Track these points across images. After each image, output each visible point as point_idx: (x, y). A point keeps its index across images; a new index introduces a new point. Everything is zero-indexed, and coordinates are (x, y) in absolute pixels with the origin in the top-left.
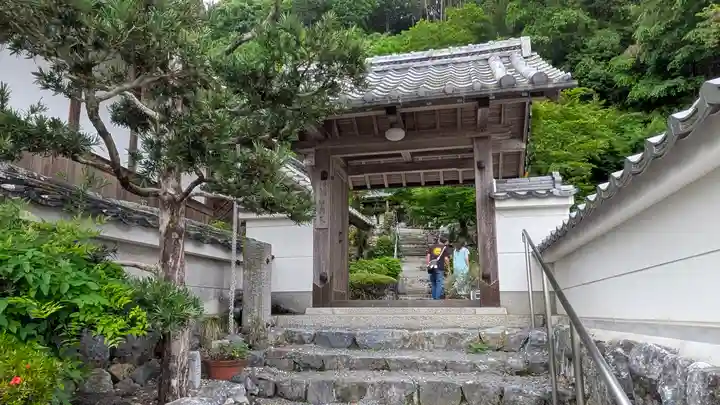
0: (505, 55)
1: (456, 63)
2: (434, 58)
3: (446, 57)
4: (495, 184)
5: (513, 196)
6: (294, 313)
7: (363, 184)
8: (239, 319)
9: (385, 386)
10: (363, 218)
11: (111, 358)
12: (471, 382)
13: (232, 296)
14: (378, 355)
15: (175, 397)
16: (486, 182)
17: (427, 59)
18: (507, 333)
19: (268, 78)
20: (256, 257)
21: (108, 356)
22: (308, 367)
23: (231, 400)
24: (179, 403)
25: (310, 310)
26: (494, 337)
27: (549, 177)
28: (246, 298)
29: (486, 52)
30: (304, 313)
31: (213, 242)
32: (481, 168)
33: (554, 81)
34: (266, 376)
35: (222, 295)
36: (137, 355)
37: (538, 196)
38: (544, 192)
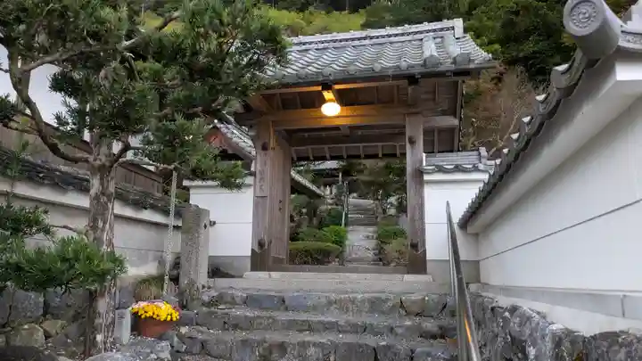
0: (439, 36)
1: (391, 43)
2: (371, 38)
3: (383, 37)
4: (424, 158)
5: (441, 170)
6: (233, 277)
7: (306, 155)
8: (175, 280)
9: (304, 345)
10: (314, 188)
11: (44, 315)
12: (384, 343)
13: (169, 258)
14: (303, 317)
15: (99, 352)
16: (416, 156)
17: (365, 38)
18: (427, 298)
19: (195, 54)
20: (193, 223)
21: (41, 312)
22: (236, 327)
23: (153, 356)
24: (102, 357)
25: (249, 274)
26: (414, 302)
27: (475, 153)
28: (183, 261)
29: (421, 32)
30: (241, 277)
31: (154, 208)
32: (412, 142)
33: (476, 62)
34: (195, 334)
35: (161, 257)
36: (72, 313)
37: (465, 171)
38: (470, 166)
